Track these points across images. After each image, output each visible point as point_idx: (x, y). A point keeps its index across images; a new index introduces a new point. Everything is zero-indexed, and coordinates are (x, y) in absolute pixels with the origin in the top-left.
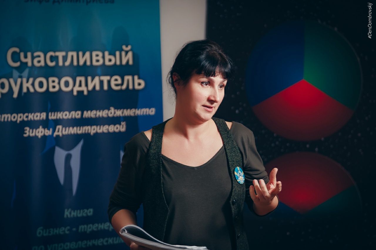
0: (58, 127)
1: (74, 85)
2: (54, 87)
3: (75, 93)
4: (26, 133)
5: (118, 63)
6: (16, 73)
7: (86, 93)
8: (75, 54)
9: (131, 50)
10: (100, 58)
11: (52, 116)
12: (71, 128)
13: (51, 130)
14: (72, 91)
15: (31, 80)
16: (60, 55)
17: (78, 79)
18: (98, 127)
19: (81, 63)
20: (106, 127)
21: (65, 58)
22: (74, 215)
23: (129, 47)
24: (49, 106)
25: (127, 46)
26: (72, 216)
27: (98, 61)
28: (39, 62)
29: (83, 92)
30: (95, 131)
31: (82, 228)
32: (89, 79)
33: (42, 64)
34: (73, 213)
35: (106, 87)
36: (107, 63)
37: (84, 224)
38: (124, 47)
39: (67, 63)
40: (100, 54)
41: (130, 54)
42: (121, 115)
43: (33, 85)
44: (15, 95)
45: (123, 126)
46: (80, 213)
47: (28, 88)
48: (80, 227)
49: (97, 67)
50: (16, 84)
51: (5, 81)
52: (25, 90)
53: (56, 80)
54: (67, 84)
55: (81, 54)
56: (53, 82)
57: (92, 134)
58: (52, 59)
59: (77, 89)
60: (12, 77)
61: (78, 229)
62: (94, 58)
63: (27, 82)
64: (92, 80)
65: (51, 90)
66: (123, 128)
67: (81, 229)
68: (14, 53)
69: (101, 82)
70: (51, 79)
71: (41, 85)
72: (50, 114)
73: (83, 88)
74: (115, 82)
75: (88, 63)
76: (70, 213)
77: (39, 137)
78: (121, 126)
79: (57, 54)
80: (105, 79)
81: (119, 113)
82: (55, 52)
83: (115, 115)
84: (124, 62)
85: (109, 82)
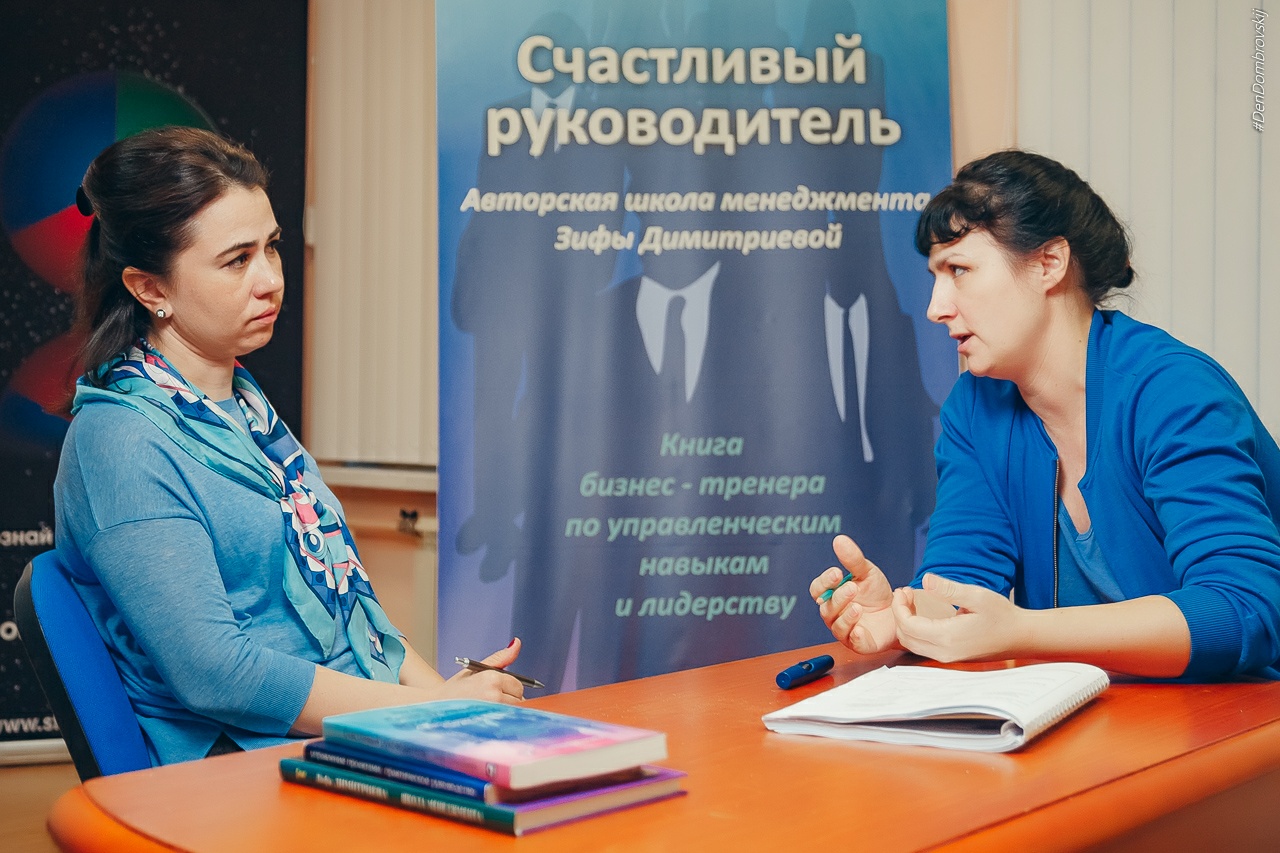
0: (650, 231)
1: (697, 130)
2: (642, 133)
3: (699, 149)
4: (561, 242)
5: (823, 77)
6: (539, 97)
7: (730, 150)
8: (701, 55)
9: (860, 46)
10: (772, 65)
11: (635, 204)
12: (686, 234)
13: (631, 235)
14: (691, 143)
15: (581, 114)
16: (663, 56)
17: (709, 115)
18: (765, 234)
19: (719, 76)
20: (786, 234)
21: (674, 65)
22: (687, 451)
23: (856, 39)
24: (628, 177)
25: (848, 37)
26: (681, 452)
27: (765, 72)
28: (603, 71)
29: (722, 147)
30: (754, 246)
31: (709, 484)
32: (742, 115)
33: (612, 76)
34: (683, 446)
35: (786, 136)
36: (792, 77)
37: (715, 476)
38: (840, 39)
39: (681, 76)
40: (774, 55)
41: (858, 58)
42: (830, 207)
43: (585, 126)
44: (536, 150)
45: (834, 234)
46: (705, 446)
47: (571, 135)
48: (704, 482)
49: (762, 86)
50: (539, 123)
51: (510, 114)
52: (562, 138)
53: (650, 116)
54: (677, 126)
55: (718, 54)
56: (642, 120)
57: (745, 251)
58: (639, 65)
59: (704, 137)
60: (529, 106)
61: (697, 486)
62: (757, 65)
63: (571, 118)
64: (750, 119)
65: (634, 139)
66: (833, 238)
67: (708, 486)
68: (537, 51)
69: (775, 125)
70: (633, 114)
71: (607, 125)
72: (629, 197)
73: (724, 138)
74: (813, 124)
75: (740, 78)
76: (678, 445)
77: (598, 251)
78: (830, 234)
79: (654, 53)
80: (786, 116)
81: (823, 201)
82: (647, 49)
83: (812, 207)
84: (840, 75)
85: (795, 124)
